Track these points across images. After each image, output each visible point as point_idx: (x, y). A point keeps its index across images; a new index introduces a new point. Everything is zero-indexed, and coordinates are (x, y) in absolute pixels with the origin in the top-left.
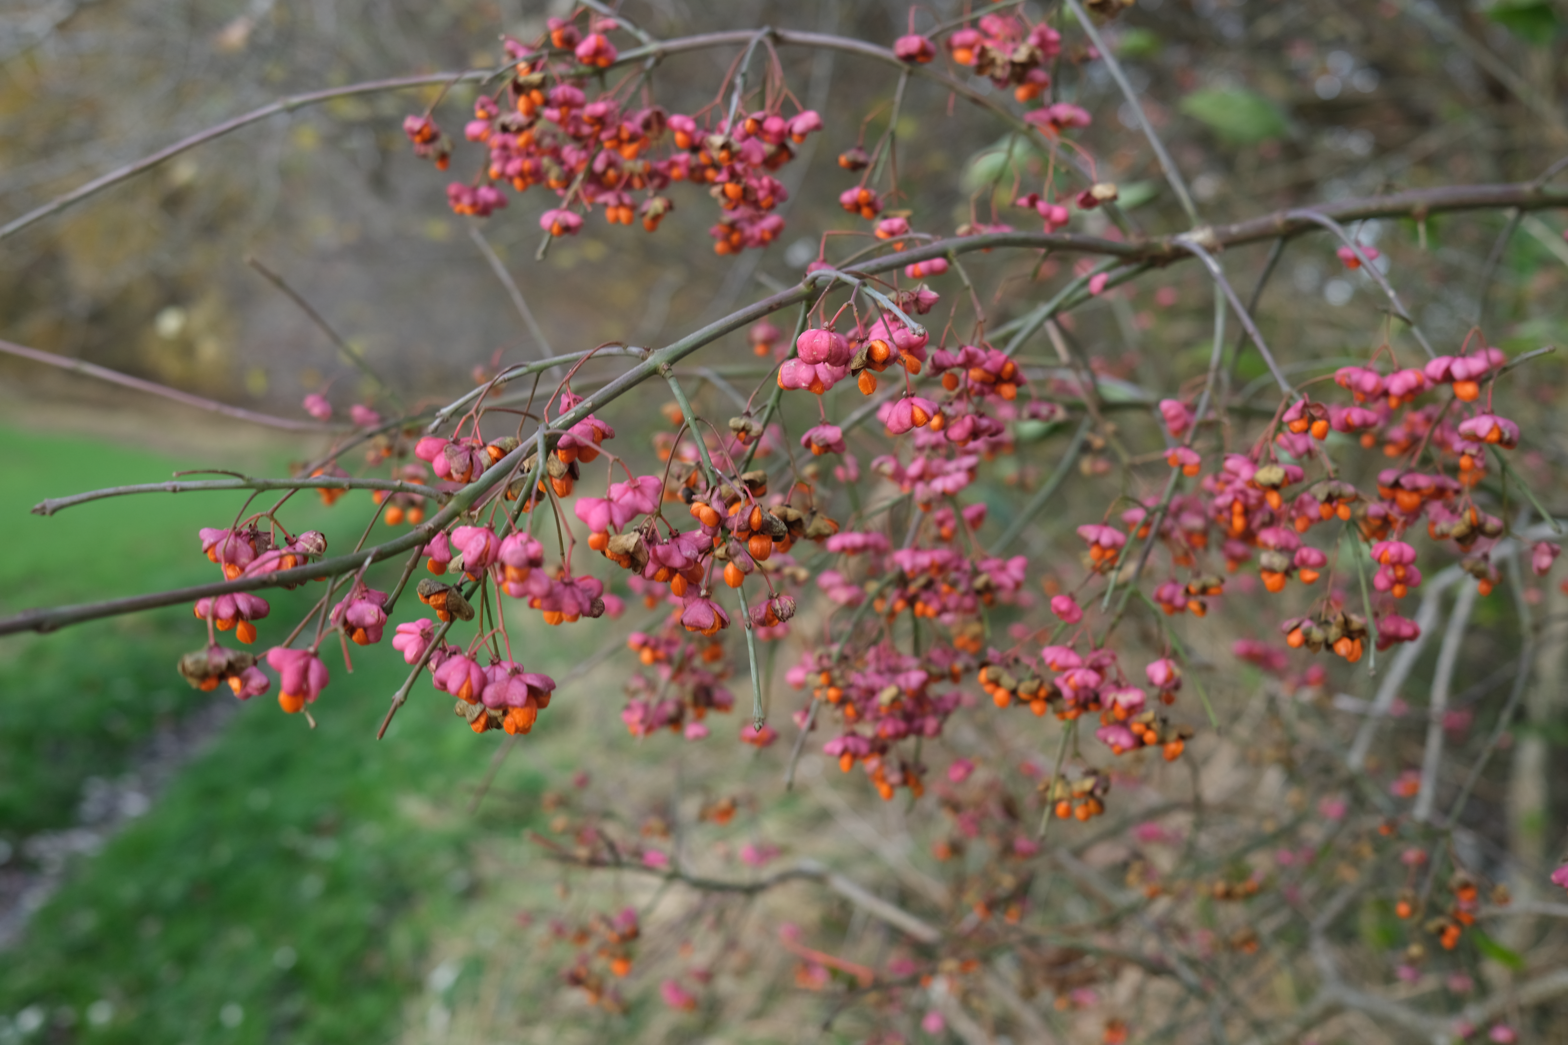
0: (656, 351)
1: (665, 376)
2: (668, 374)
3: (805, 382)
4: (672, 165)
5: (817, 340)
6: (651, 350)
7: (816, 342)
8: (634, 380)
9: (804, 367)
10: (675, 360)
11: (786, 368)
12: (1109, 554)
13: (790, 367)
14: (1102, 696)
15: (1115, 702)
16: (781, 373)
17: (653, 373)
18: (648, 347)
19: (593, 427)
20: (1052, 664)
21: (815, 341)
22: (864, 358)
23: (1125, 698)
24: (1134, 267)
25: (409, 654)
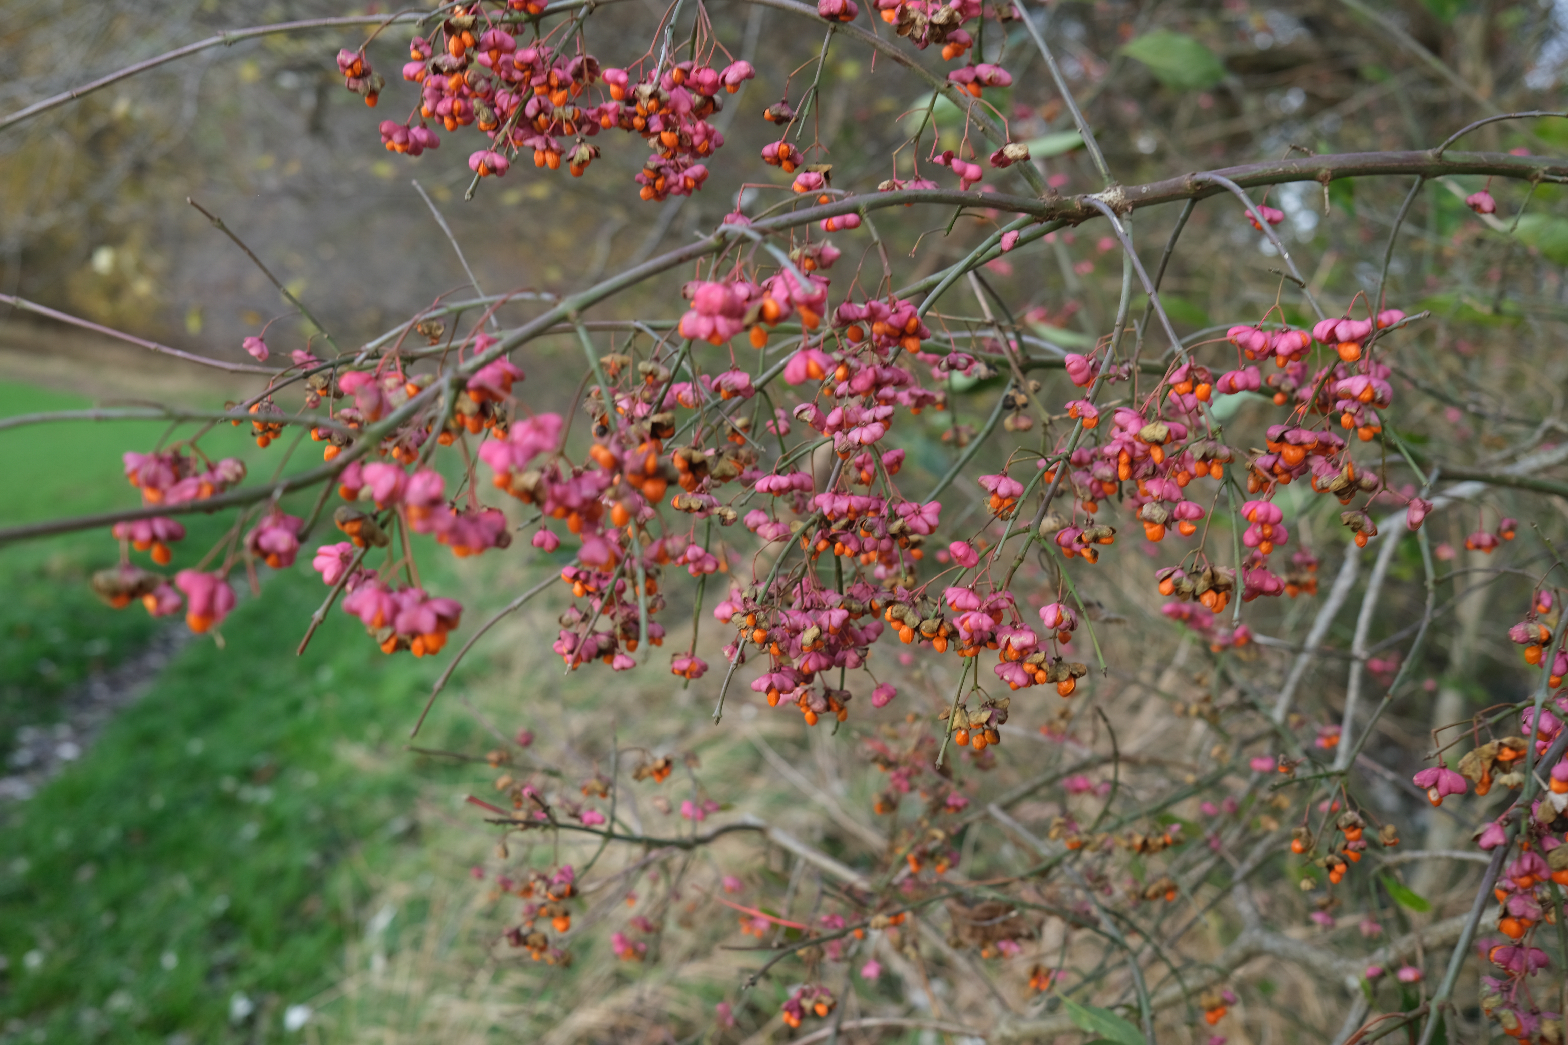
0: (567, 298)
1: (573, 322)
2: (577, 321)
3: (705, 333)
4: (601, 112)
5: (713, 294)
6: (562, 297)
8: (544, 326)
9: (703, 319)
10: (584, 308)
11: (687, 319)
12: (1007, 503)
13: (691, 318)
14: (998, 637)
15: (1009, 643)
16: (683, 324)
17: (563, 319)
18: (560, 295)
19: (501, 371)
20: (952, 604)
21: (710, 295)
22: (756, 315)
23: (1018, 640)
24: (1046, 224)
25: (328, 576)
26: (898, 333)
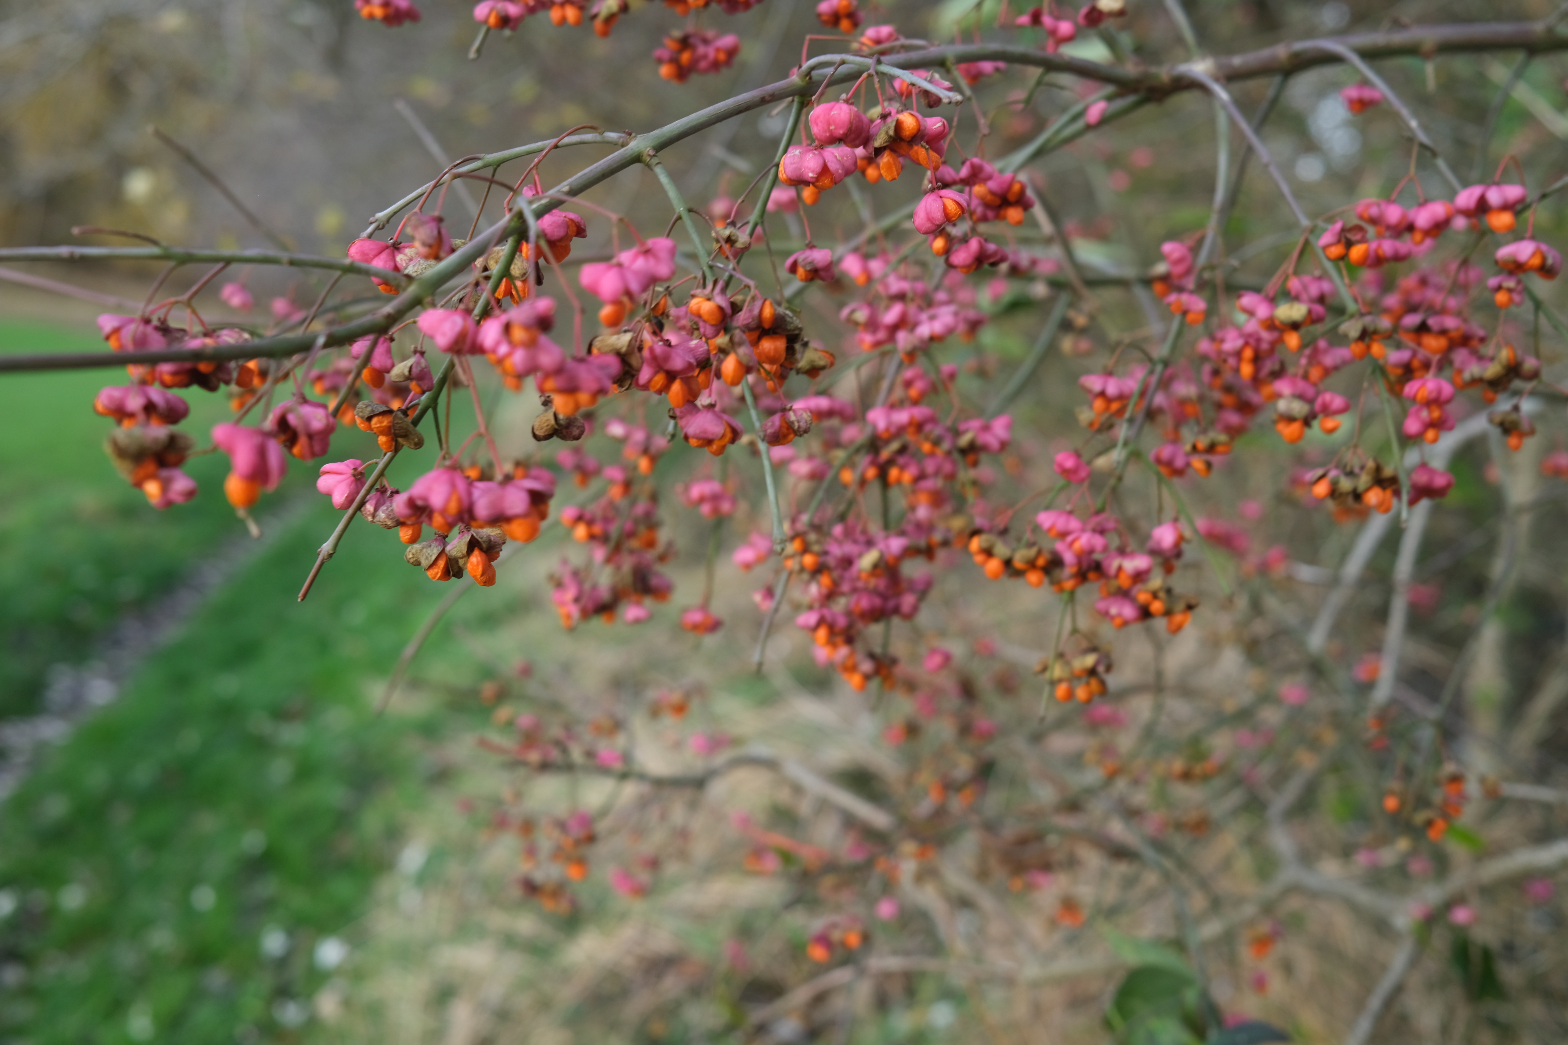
0: (639, 136)
1: (650, 163)
2: (654, 161)
3: (813, 172)
5: (836, 112)
6: (633, 135)
7: (834, 114)
8: (616, 166)
9: (811, 155)
10: (661, 147)
11: (790, 156)
12: (1115, 406)
13: (795, 155)
14: (1105, 564)
15: (1120, 569)
16: (784, 163)
17: (637, 159)
18: (630, 131)
19: (567, 219)
20: (1049, 530)
21: (832, 113)
22: (891, 132)
23: (1131, 565)
24: (1131, 99)
25: (339, 497)
26: (998, 201)
